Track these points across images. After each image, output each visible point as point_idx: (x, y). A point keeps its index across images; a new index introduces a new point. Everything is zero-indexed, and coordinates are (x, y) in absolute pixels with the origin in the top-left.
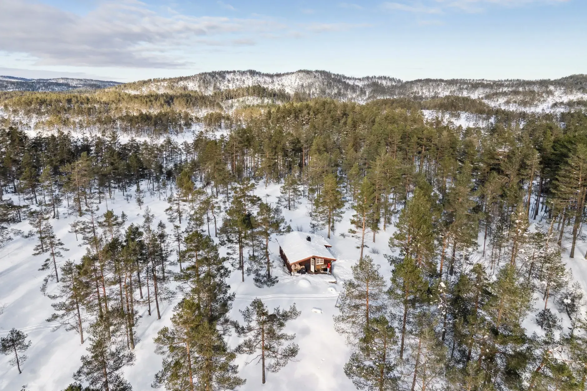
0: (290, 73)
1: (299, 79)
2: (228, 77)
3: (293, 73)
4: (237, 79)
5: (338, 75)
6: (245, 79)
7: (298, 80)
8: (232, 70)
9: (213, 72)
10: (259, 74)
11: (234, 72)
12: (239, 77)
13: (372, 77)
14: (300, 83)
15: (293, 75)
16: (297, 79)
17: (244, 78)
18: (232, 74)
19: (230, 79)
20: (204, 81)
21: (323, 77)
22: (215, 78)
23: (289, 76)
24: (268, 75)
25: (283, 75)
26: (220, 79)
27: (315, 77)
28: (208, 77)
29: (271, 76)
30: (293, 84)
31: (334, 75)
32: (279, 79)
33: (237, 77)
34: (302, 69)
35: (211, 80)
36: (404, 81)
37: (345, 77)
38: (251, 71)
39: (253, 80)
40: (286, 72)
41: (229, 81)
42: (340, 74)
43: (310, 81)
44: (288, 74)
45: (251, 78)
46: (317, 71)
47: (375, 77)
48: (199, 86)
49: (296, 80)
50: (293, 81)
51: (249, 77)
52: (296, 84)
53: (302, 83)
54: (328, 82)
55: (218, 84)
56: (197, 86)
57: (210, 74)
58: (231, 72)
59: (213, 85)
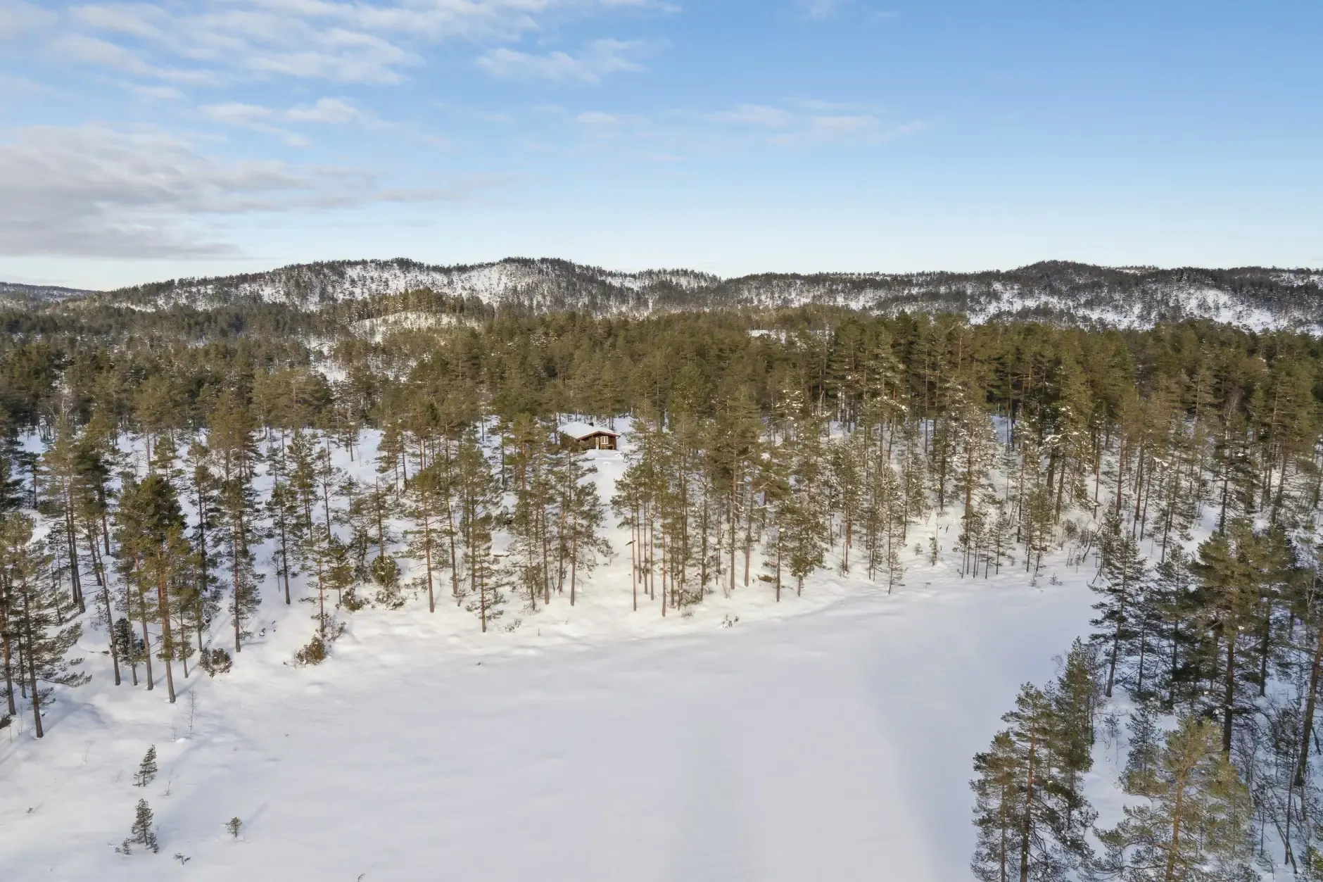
0: (487, 264)
1: (507, 275)
2: (352, 273)
3: (492, 265)
4: (372, 278)
5: (588, 268)
6: (390, 278)
7: (504, 279)
8: (359, 259)
9: (316, 264)
10: (420, 267)
11: (364, 263)
12: (375, 274)
13: (659, 272)
14: (510, 285)
15: (495, 268)
16: (503, 277)
17: (386, 275)
18: (359, 267)
19: (356, 279)
20: (298, 285)
21: (557, 272)
22: (322, 276)
23: (486, 271)
24: (437, 269)
25: (472, 268)
26: (335, 278)
27: (540, 271)
28: (307, 276)
29: (446, 271)
30: (495, 286)
31: (581, 267)
32: (464, 276)
33: (371, 274)
34: (513, 256)
35: (314, 279)
36: (724, 278)
37: (602, 272)
38: (402, 259)
39: (408, 279)
40: (477, 262)
41: (353, 282)
42: (592, 266)
43: (529, 280)
44: (481, 266)
45: (402, 276)
46: (543, 260)
47: (665, 271)
48: (288, 294)
49: (500, 279)
50: (495, 281)
51: (398, 272)
52: (502, 287)
53: (513, 284)
54: (568, 282)
55: (330, 289)
56: (282, 292)
57: (309, 267)
58: (356, 263)
59: (318, 291)
